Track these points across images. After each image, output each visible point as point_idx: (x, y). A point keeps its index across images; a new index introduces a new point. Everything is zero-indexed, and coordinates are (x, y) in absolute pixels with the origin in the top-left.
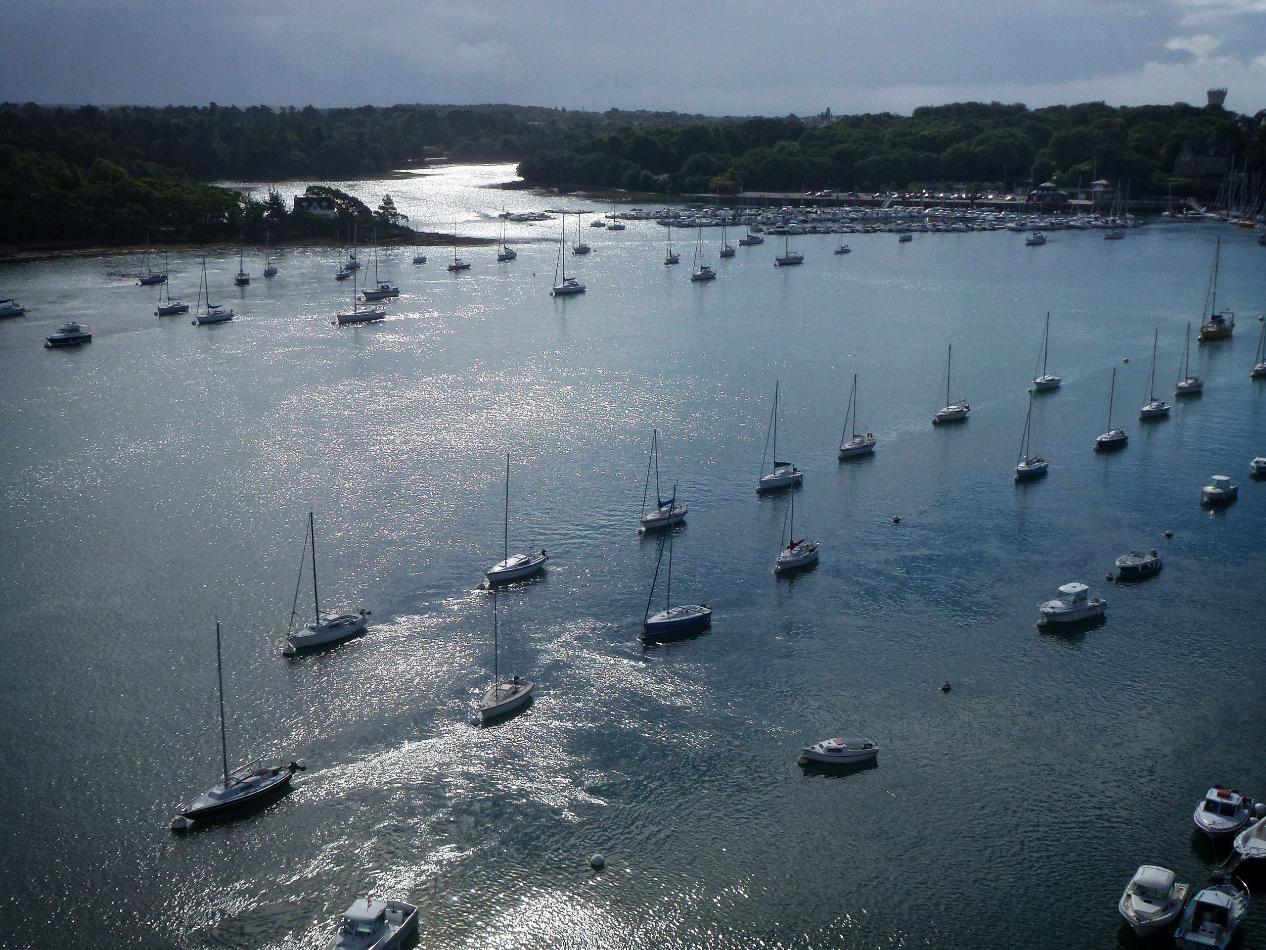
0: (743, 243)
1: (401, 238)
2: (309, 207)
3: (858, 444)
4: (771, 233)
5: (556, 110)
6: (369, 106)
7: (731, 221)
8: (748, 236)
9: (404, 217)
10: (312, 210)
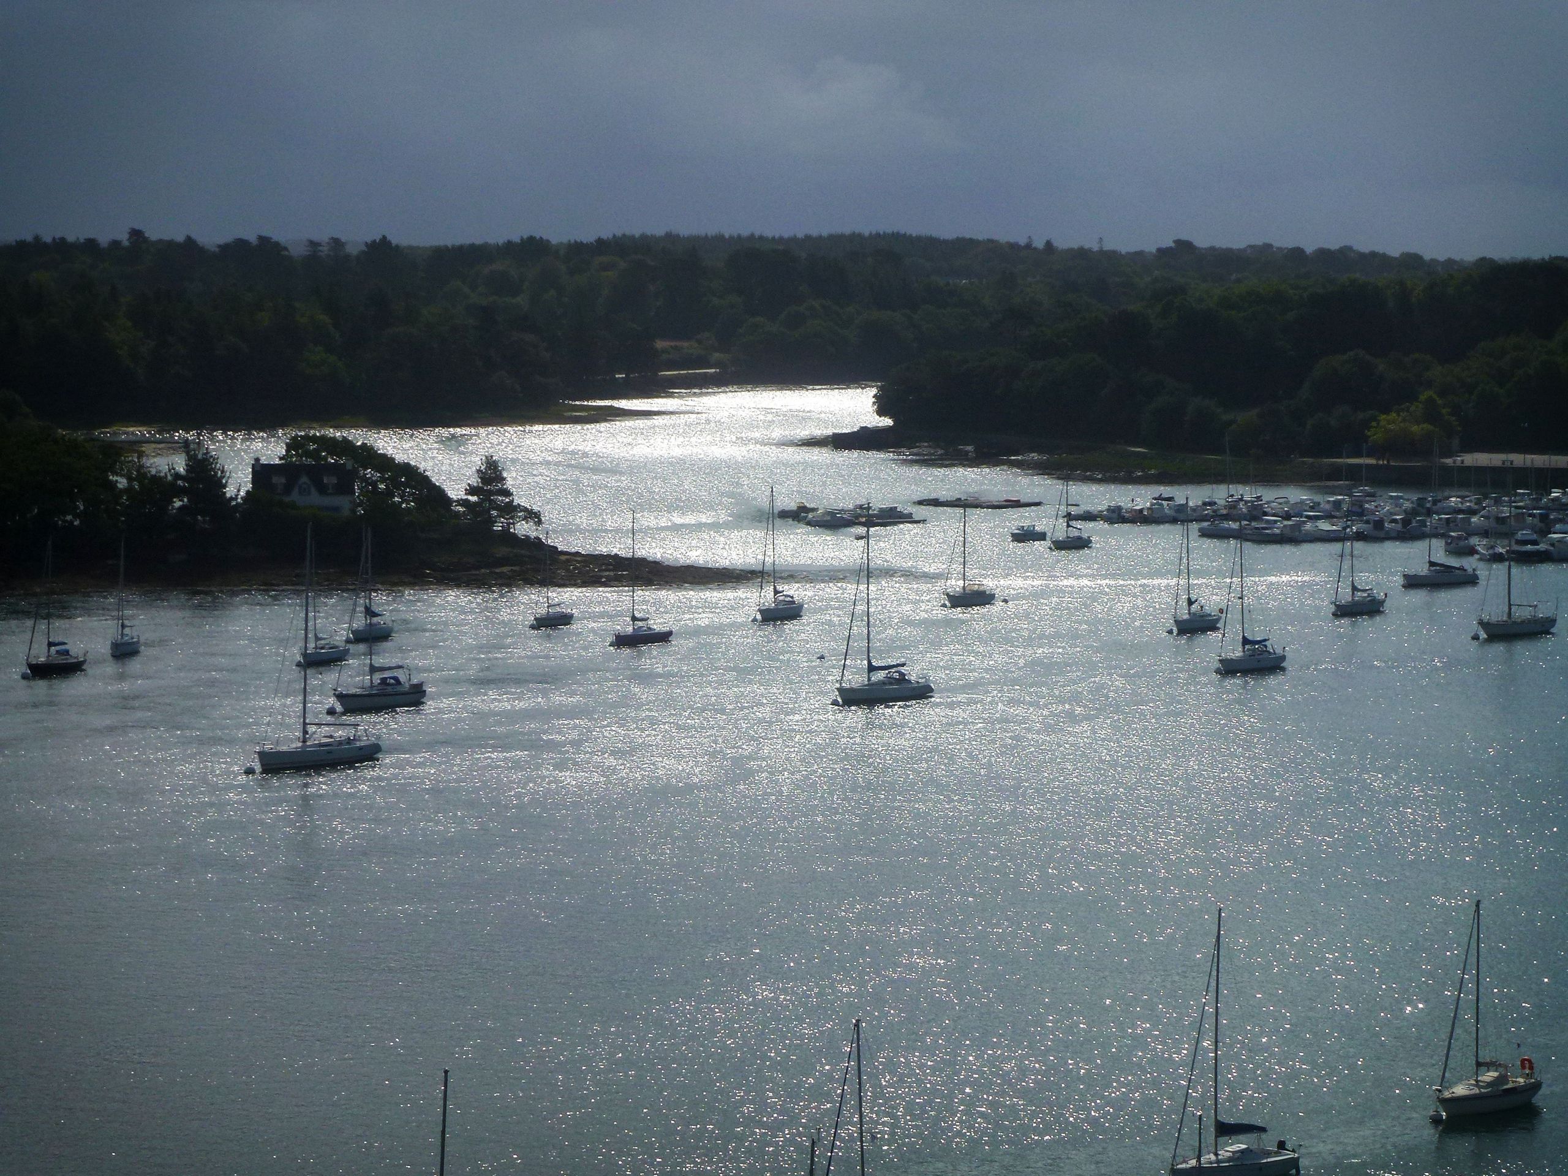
0: (1412, 583)
1: (516, 568)
2: (288, 489)
3: (1489, 1084)
4: (1497, 558)
5: (1028, 246)
6: (531, 239)
7: (1399, 527)
8: (1432, 564)
9: (533, 516)
10: (295, 496)
